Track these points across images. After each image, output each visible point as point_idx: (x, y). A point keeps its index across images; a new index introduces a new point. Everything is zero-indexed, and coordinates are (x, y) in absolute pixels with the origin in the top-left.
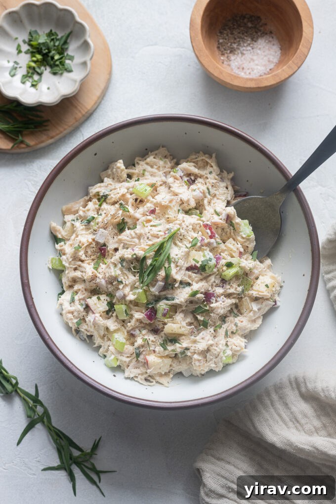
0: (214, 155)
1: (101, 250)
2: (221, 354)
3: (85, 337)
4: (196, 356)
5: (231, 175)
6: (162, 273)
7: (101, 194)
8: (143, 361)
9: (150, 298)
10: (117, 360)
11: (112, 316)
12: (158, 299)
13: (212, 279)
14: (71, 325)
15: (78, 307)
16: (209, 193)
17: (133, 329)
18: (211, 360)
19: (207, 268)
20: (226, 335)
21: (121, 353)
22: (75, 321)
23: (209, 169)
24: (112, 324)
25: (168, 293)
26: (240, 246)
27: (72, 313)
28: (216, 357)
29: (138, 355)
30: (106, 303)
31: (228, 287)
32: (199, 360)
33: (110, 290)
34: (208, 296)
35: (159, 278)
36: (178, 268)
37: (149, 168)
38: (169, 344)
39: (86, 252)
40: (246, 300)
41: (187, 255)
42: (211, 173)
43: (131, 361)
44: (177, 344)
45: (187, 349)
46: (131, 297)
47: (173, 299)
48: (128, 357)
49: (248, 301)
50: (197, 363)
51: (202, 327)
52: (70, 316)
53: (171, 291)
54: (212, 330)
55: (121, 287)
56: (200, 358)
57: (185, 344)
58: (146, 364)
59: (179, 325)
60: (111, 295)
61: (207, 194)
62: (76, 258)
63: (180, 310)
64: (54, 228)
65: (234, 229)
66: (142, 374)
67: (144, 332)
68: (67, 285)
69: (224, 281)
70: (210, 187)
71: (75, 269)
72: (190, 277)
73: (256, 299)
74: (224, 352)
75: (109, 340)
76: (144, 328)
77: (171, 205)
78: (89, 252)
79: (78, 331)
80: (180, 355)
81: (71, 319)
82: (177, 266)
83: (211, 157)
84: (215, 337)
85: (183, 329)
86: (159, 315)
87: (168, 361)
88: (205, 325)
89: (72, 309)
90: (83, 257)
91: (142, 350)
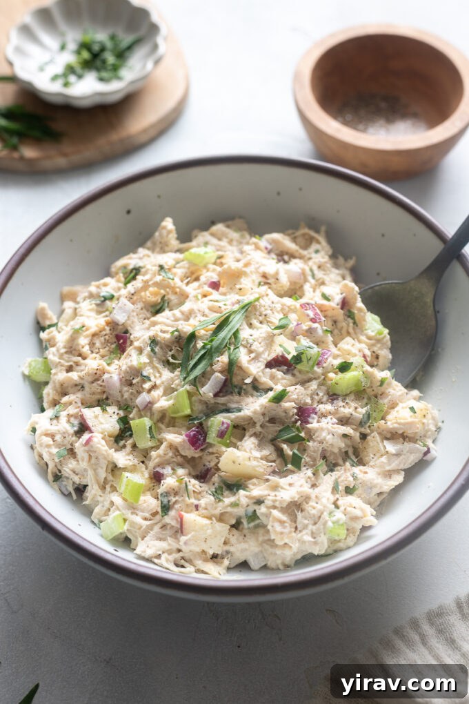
0: (323, 229)
1: (118, 337)
2: (326, 515)
3: (71, 489)
4: (275, 513)
5: (351, 263)
6: (224, 359)
7: (131, 267)
8: (174, 523)
9: (198, 407)
10: (125, 520)
11: (124, 446)
12: (212, 410)
13: (314, 385)
14: (46, 457)
15: (65, 426)
16: (313, 276)
17: (161, 465)
18: (305, 527)
19: (304, 358)
20: (335, 489)
21: (133, 508)
22: (55, 450)
23: (315, 246)
24: (122, 458)
25: (232, 400)
26: (363, 346)
27: (52, 436)
28: (315, 523)
29: (166, 508)
30: (116, 417)
31: (341, 404)
32: (282, 522)
33: (126, 395)
34: (304, 413)
35: (217, 367)
36: (253, 355)
37: (214, 241)
38: (226, 493)
39: (92, 344)
40: (374, 439)
41: (270, 339)
42: (317, 252)
43: (150, 528)
44: (242, 492)
45: (259, 502)
46: (163, 403)
47: (240, 410)
48: (146, 519)
49: (378, 438)
50: (278, 528)
51: (290, 466)
52: (49, 440)
53: (236, 398)
54: (309, 473)
55: (147, 386)
56: (284, 518)
57: (257, 491)
58: (180, 530)
59: (247, 455)
60: (126, 407)
61: (310, 278)
62: (72, 349)
63: (252, 431)
64: (43, 309)
65: (355, 323)
66: (170, 552)
67: (181, 471)
68: (51, 398)
69: (333, 396)
70: (315, 268)
71: (70, 369)
72: (273, 377)
73: (393, 436)
74: (330, 513)
75: (114, 489)
76: (181, 465)
77: (248, 270)
78: (98, 344)
79: (57, 477)
80: (245, 521)
81: (48, 446)
82: (250, 352)
83: (317, 231)
84: (314, 486)
85: (255, 463)
86: (212, 437)
87: (223, 528)
88: (297, 462)
89: (53, 428)
90: (86, 350)
91: (173, 499)
